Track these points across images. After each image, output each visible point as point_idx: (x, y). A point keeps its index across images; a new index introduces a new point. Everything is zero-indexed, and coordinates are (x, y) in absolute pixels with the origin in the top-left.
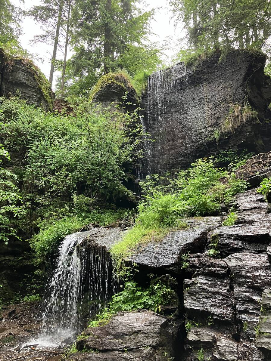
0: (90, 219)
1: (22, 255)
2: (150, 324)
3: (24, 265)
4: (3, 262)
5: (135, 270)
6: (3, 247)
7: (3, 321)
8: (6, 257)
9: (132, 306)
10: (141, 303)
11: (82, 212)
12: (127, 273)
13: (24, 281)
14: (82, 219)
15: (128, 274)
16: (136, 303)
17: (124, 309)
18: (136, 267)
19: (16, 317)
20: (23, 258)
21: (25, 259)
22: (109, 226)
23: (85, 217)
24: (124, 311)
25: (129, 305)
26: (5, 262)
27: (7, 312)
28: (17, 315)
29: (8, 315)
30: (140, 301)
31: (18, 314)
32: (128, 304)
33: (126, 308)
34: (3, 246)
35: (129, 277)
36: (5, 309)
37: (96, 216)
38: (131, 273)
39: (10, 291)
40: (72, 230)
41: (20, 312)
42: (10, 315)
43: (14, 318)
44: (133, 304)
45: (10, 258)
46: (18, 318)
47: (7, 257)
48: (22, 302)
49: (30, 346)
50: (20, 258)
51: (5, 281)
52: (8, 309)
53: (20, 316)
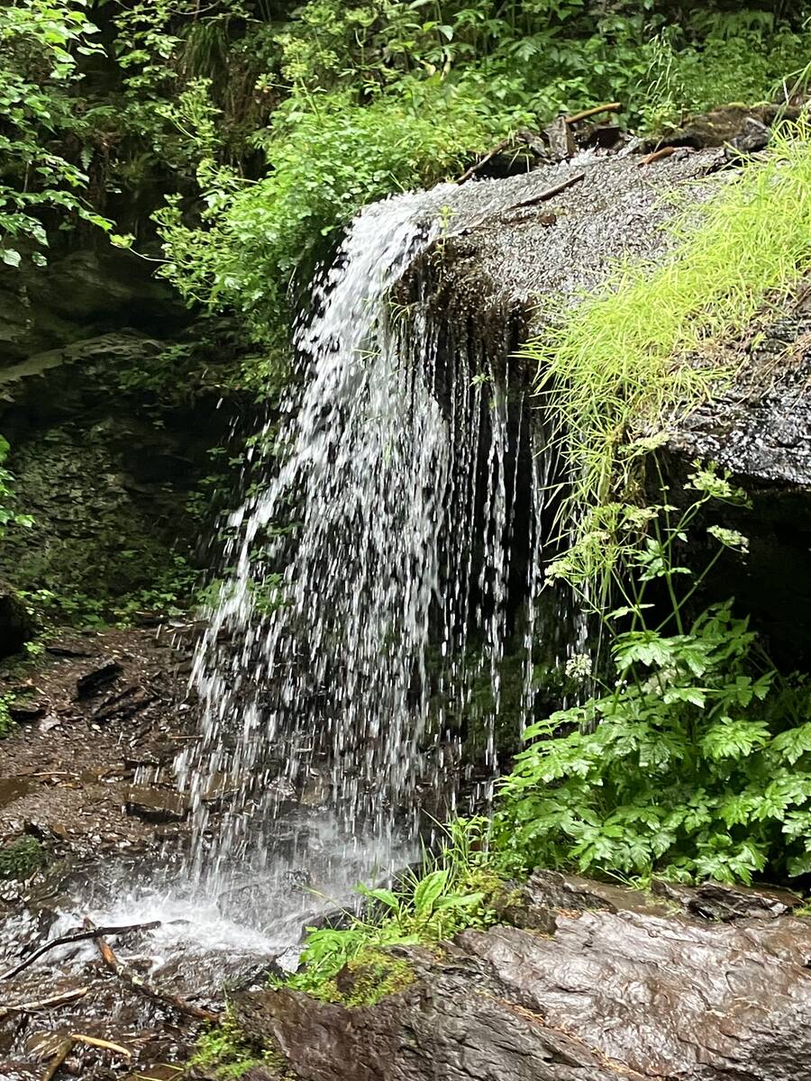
0: (575, 83)
1: (190, 330)
2: (764, 1063)
3: (200, 393)
4: (92, 371)
5: (715, 531)
6: (81, 282)
7: (46, 724)
8: (105, 339)
9: (663, 843)
10: (740, 833)
11: (518, 37)
12: (645, 557)
13: (207, 491)
14: (515, 85)
15: (654, 562)
16: (698, 818)
17: (584, 863)
18: (719, 512)
19: (121, 709)
20: (196, 352)
21: (209, 356)
22: (681, 133)
23: (542, 73)
24: (585, 875)
25: (641, 828)
26: (101, 368)
27: (77, 672)
28: (125, 695)
29: (74, 692)
30: (738, 810)
31: (135, 690)
32: (632, 817)
33: (603, 850)
34: (81, 273)
35: (656, 589)
36: (68, 654)
37: (627, 63)
38: (675, 554)
39: (144, 542)
40: (411, 171)
41: (143, 680)
42: (87, 690)
43: (111, 715)
44: (673, 823)
45: (127, 347)
46: (133, 713)
47: (112, 337)
48: (179, 619)
49: (97, 935)
50: (176, 350)
51: (111, 478)
52: (82, 655)
53: (145, 705)
